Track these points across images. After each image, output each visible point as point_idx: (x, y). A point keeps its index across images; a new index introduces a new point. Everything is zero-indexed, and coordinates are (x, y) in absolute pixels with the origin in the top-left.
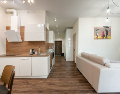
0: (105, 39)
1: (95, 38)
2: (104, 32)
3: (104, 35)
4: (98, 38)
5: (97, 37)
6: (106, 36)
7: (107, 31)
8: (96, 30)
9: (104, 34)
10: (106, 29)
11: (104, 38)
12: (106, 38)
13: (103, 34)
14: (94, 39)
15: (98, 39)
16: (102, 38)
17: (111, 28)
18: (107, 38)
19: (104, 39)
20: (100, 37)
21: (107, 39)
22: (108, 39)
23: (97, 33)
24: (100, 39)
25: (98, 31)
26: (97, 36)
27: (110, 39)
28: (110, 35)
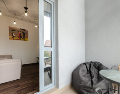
0: (22, 40)
1: (11, 38)
2: (20, 34)
3: (21, 37)
4: (15, 38)
6: (23, 38)
11: (21, 39)
12: (23, 39)
14: (10, 39)
15: (14, 39)
16: (18, 39)
17: (28, 32)
18: (24, 39)
21: (24, 40)
22: (26, 40)
23: (13, 33)
25: (14, 32)
26: (13, 37)
27: (28, 40)
28: (27, 37)
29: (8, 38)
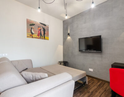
0: (42, 39)
1: (29, 35)
3: (41, 34)
5: (31, 35)
6: (43, 36)
7: (44, 30)
11: (41, 37)
12: (43, 37)
13: (40, 32)
14: (28, 37)
15: (33, 37)
16: (38, 37)
17: (48, 27)
18: (44, 38)
19: (41, 39)
20: (35, 35)
21: (45, 39)
23: (32, 28)
24: (35, 38)
26: (32, 33)
27: (48, 39)
28: (48, 35)
29: (26, 35)
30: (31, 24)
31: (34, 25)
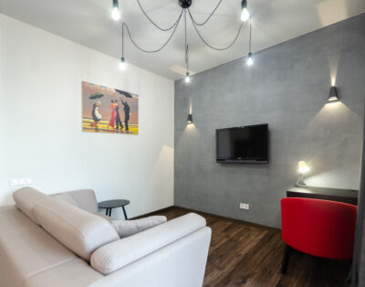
0: (122, 132)
1: (88, 125)
2: (117, 108)
4: (100, 126)
6: (123, 124)
7: (127, 109)
8: (92, 96)
9: (118, 115)
10: (126, 99)
11: (117, 128)
12: (124, 128)
13: (115, 114)
14: (84, 129)
15: (97, 130)
16: (110, 128)
18: (127, 129)
19: (117, 132)
20: (104, 124)
21: (127, 133)
22: (131, 133)
23: (95, 106)
24: (104, 130)
25: (99, 102)
27: (135, 133)
28: (136, 121)
29: (80, 125)
30: (94, 93)
31: (102, 96)
